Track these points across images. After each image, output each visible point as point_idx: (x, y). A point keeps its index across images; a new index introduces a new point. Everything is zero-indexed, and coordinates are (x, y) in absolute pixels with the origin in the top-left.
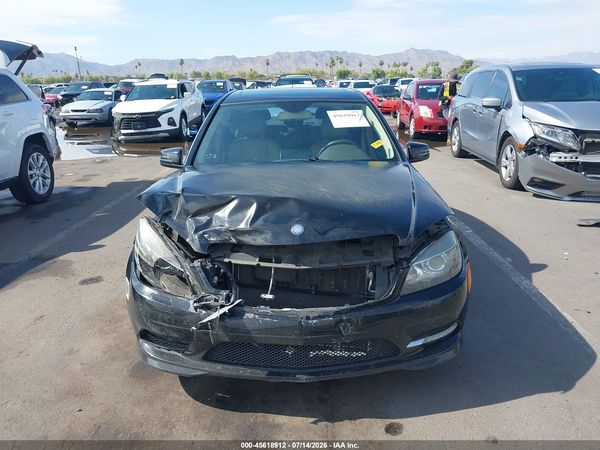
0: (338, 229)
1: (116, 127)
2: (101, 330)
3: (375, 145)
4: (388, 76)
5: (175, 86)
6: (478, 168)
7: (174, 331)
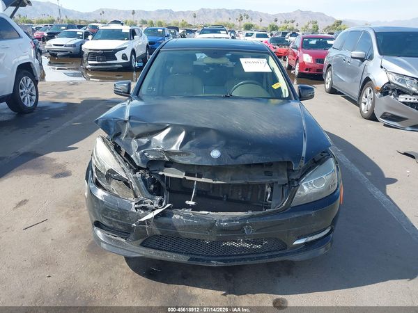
0: (246, 155)
1: (85, 59)
2: (67, 214)
3: (275, 86)
4: (280, 30)
5: (128, 31)
6: (343, 102)
7: (120, 224)
